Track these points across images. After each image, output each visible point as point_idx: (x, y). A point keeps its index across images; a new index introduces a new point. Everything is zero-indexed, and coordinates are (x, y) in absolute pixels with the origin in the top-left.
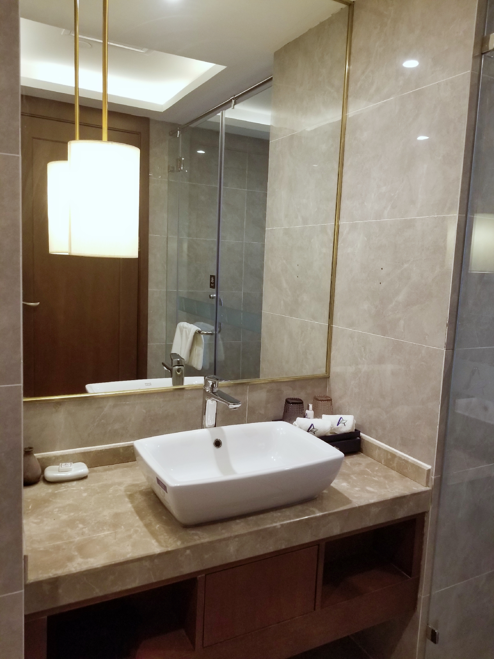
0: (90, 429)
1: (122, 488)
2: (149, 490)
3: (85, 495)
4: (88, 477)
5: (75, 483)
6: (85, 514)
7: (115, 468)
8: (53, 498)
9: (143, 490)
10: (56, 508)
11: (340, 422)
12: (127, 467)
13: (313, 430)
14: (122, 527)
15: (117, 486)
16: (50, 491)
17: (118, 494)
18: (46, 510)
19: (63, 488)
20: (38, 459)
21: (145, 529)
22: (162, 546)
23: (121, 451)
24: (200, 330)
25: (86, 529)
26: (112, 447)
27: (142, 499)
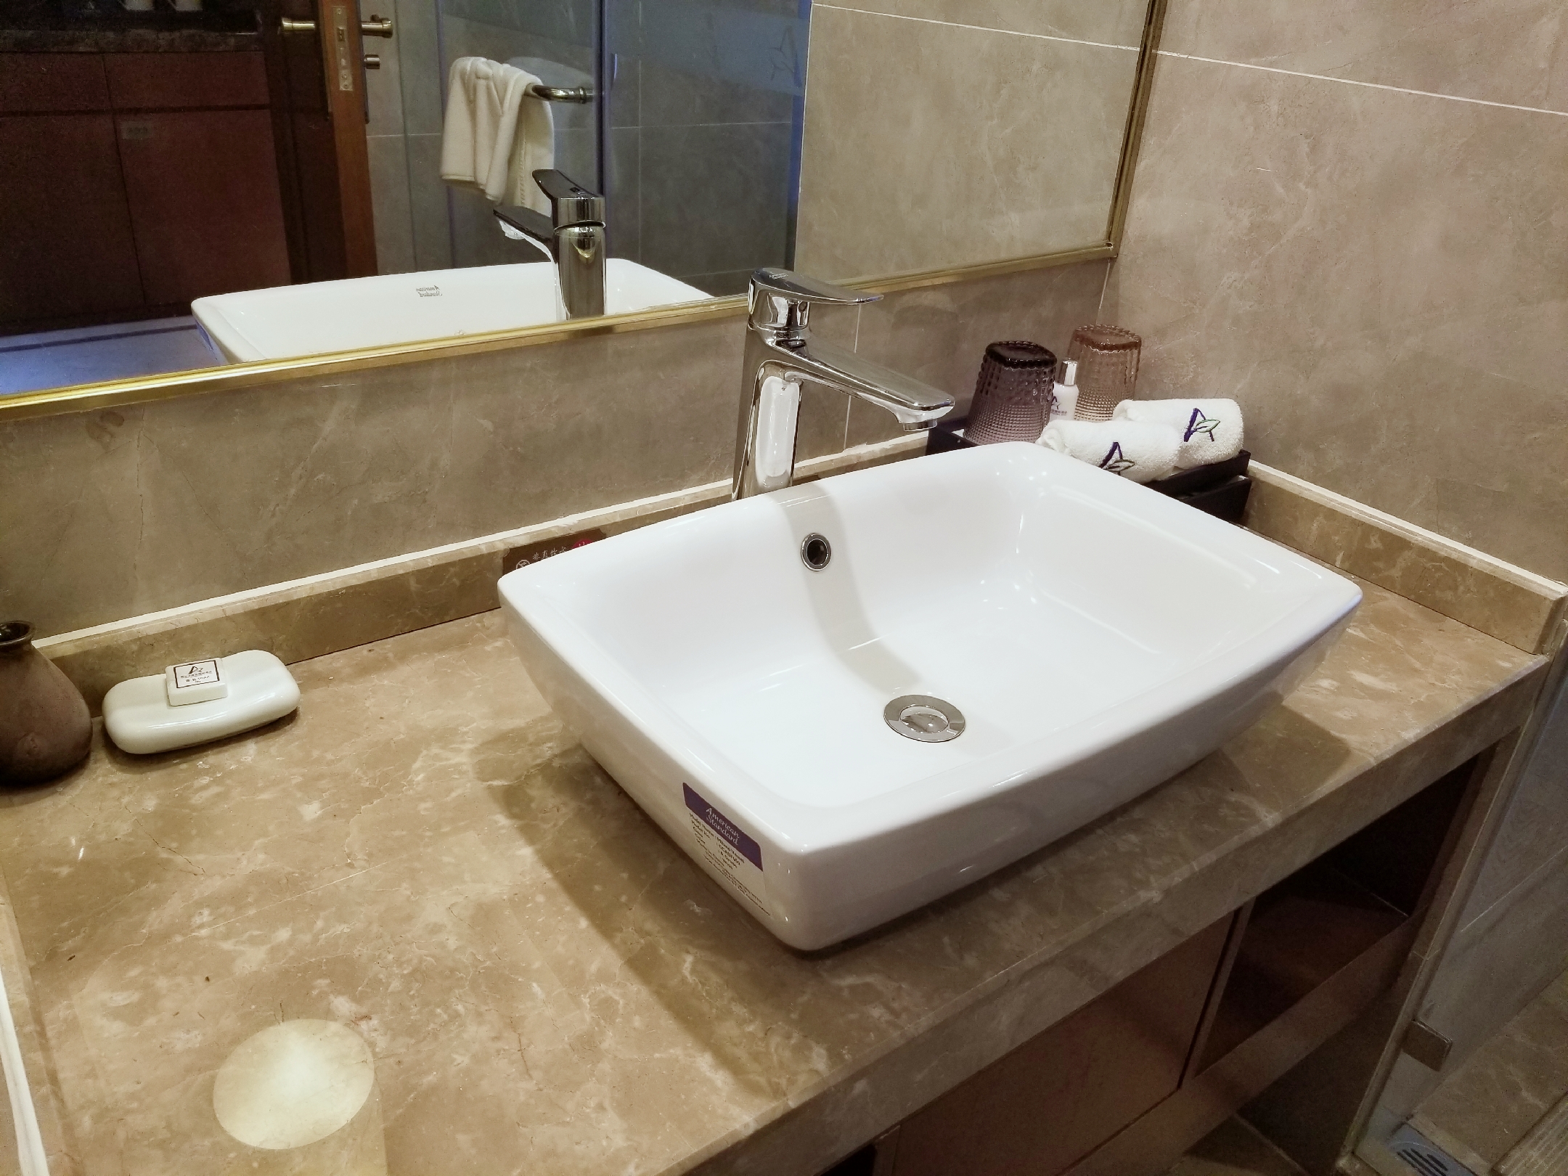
0: (273, 515)
1: (462, 757)
2: (577, 758)
3: (311, 811)
4: (301, 710)
5: (250, 751)
6: (343, 928)
7: (403, 657)
8: (174, 845)
9: (551, 760)
10: (200, 904)
11: (1192, 429)
12: (444, 646)
13: (1117, 464)
14: (536, 987)
15: (435, 750)
16: (150, 803)
17: (454, 795)
18: (155, 920)
19: (205, 780)
20: (62, 662)
21: (637, 989)
22: (753, 1089)
23: (413, 585)
24: (539, 82)
25: (375, 1022)
26: (374, 576)
27: (564, 810)
